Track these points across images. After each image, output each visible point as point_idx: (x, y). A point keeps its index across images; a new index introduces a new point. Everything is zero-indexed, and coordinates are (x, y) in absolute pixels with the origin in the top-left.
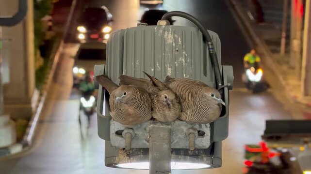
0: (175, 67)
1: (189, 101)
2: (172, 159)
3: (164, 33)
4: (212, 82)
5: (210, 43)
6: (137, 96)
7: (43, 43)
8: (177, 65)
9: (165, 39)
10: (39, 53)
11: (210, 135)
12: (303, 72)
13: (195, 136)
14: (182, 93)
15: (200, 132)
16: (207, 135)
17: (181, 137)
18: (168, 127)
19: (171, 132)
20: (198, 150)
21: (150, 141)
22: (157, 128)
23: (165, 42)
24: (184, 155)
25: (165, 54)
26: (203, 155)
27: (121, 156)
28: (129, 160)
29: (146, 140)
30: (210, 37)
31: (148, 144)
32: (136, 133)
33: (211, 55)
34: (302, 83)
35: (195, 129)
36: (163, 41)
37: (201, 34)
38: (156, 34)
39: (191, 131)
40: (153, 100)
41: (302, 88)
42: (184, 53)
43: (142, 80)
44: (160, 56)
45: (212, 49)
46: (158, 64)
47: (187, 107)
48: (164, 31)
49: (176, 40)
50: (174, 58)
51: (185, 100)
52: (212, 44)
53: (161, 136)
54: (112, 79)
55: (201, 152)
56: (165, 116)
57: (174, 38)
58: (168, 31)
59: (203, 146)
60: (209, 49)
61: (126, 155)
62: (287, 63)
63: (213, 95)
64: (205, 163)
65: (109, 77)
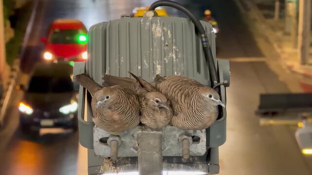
0: (165, 64)
1: (182, 103)
2: (164, 168)
3: (152, 25)
4: (207, 79)
5: (203, 35)
6: (121, 100)
7: (13, 13)
8: (167, 61)
9: (152, 32)
10: (8, 23)
11: (205, 140)
12: (300, 38)
13: (189, 143)
14: (173, 95)
15: (195, 138)
16: (202, 141)
17: (174, 144)
18: (158, 132)
19: (162, 138)
20: (192, 157)
21: (139, 150)
22: (147, 134)
23: (152, 35)
24: (177, 163)
25: (153, 49)
26: (198, 162)
27: (106, 166)
28: (116, 171)
29: (134, 148)
30: (203, 29)
31: (136, 152)
32: (122, 140)
33: (205, 49)
34: (298, 51)
35: (188, 135)
36: (151, 34)
37: (193, 25)
38: (142, 26)
39: (185, 137)
40: (141, 102)
41: (299, 57)
42: (174, 47)
43: (128, 80)
44: (148, 52)
45: (206, 42)
46: (145, 61)
47: (180, 110)
48: (152, 23)
49: (165, 34)
50: (163, 54)
51: (177, 102)
52: (206, 37)
53: (151, 143)
54: (94, 79)
55: (196, 159)
56: (155, 121)
57: (163, 31)
58: (156, 23)
59: (199, 153)
60: (203, 42)
61: (111, 164)
62: (282, 29)
63: (210, 96)
64: (201, 170)
65: (90, 76)
